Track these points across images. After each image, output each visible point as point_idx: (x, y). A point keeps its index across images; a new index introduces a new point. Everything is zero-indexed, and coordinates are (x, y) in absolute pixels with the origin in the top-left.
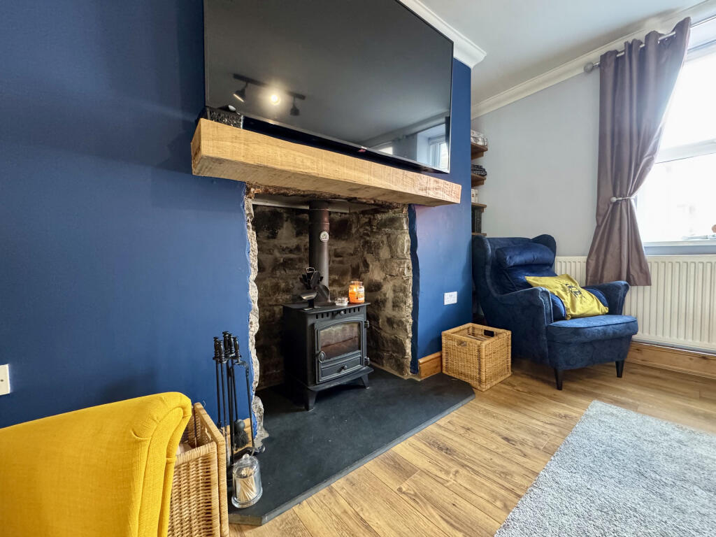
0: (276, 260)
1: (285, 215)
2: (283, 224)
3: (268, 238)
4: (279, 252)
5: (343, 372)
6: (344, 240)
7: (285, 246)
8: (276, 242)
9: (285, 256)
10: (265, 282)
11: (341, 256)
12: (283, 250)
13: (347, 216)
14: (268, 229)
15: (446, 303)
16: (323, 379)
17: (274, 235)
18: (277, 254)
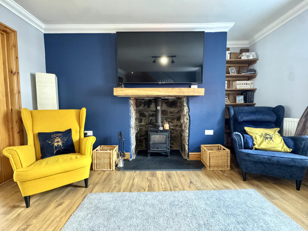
0: (150, 114)
1: (153, 101)
2: (152, 103)
3: (148, 108)
4: (151, 112)
5: (159, 149)
6: (173, 108)
7: (152, 110)
8: (150, 109)
9: (152, 113)
10: (146, 120)
11: (172, 113)
12: (152, 111)
13: (175, 99)
14: (147, 105)
15: (206, 134)
16: (151, 149)
17: (149, 107)
18: (150, 112)
